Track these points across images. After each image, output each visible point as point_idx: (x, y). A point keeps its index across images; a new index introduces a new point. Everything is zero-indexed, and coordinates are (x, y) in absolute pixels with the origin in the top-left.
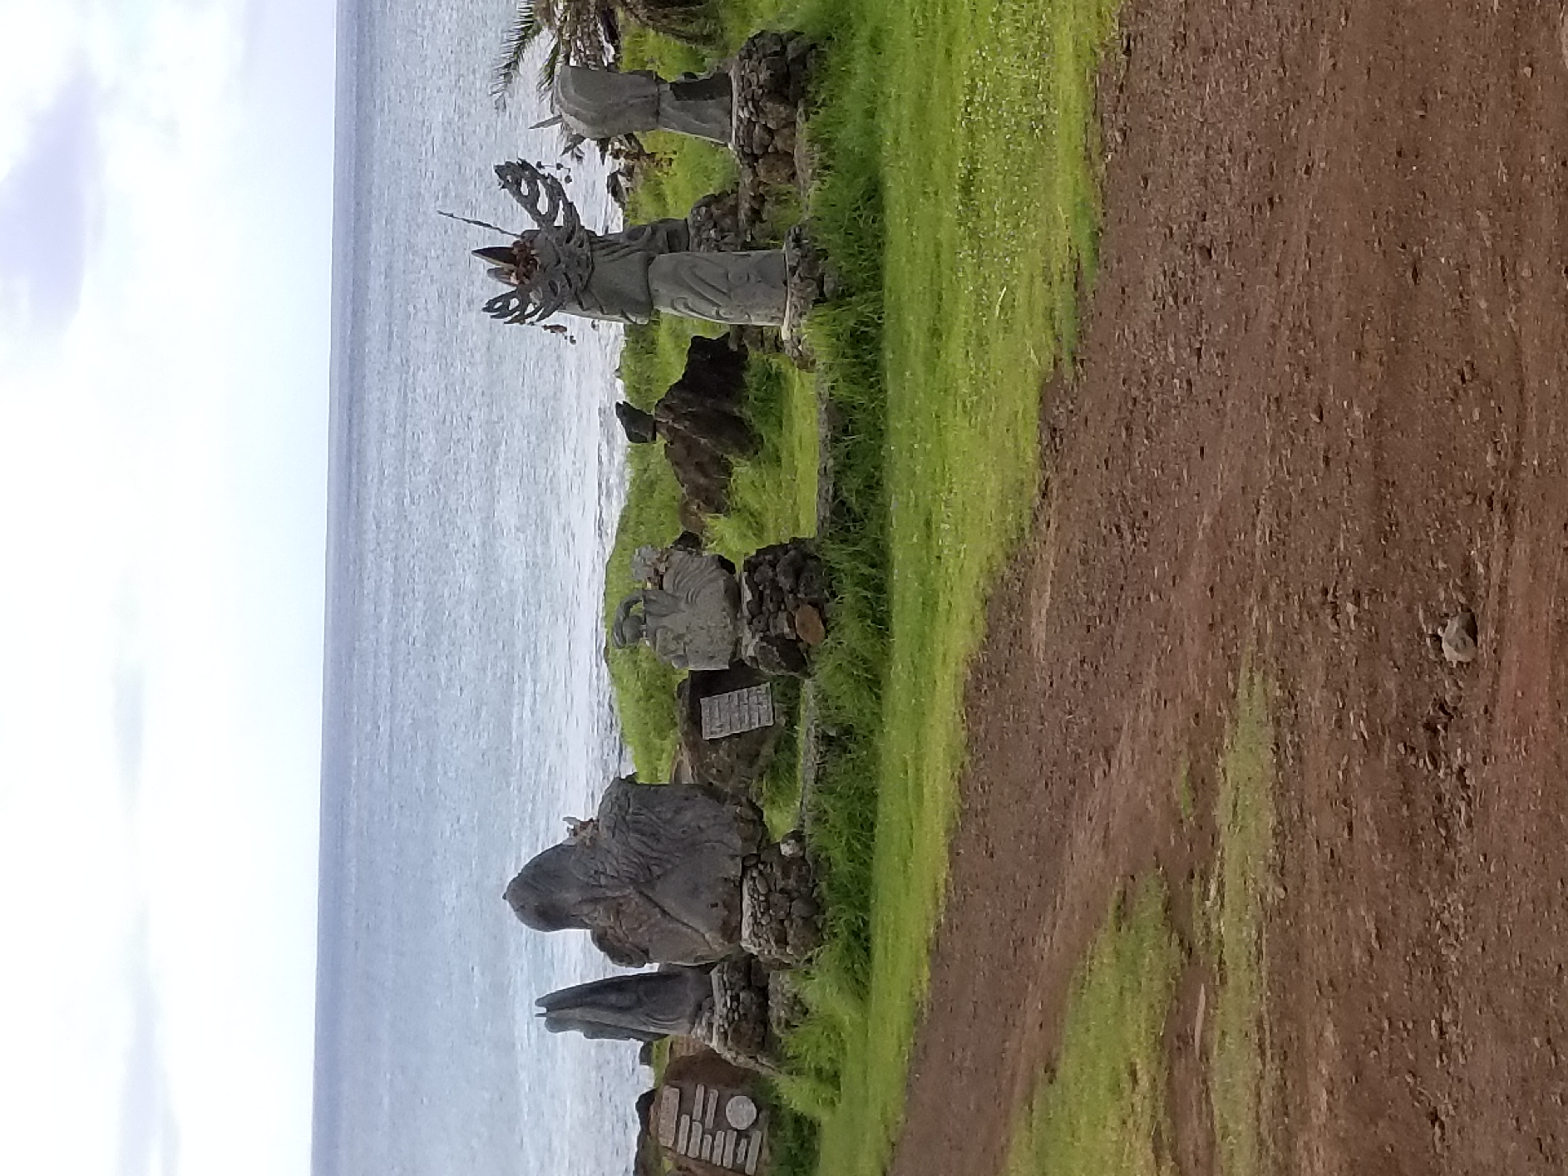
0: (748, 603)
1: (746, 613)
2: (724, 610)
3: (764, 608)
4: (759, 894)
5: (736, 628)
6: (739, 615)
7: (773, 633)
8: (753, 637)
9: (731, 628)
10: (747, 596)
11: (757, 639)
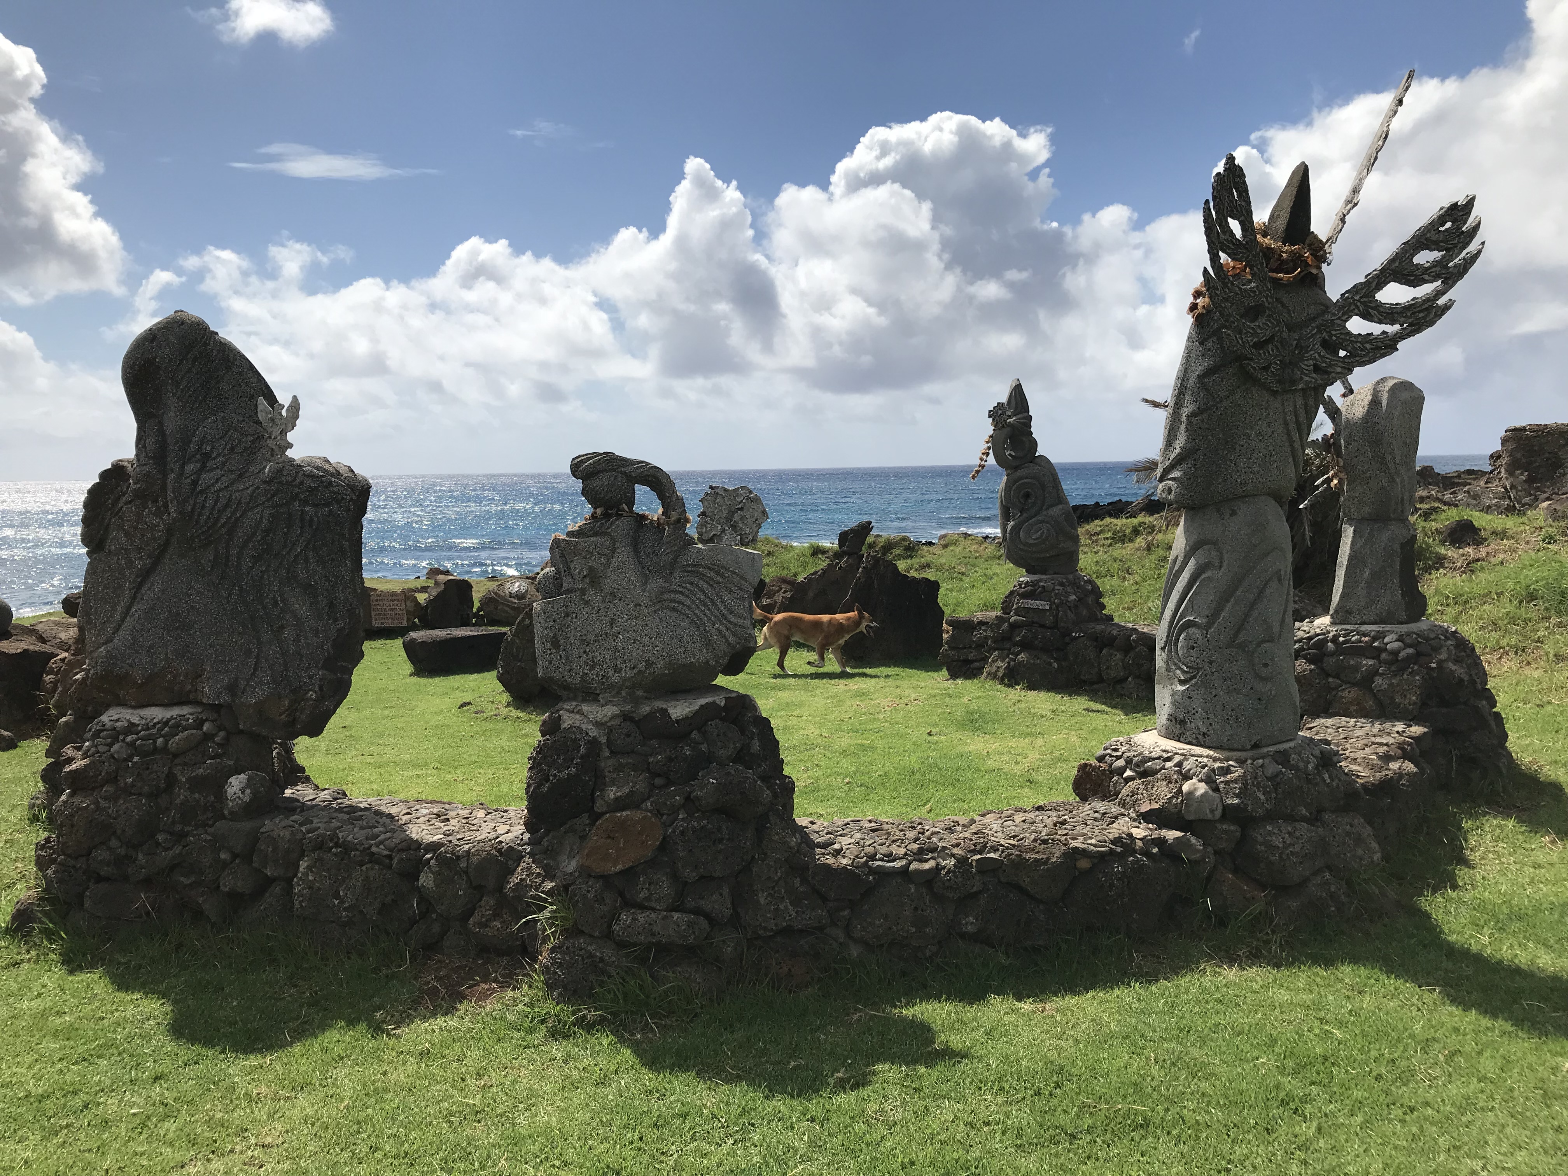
0: (664, 712)
1: (646, 709)
2: (649, 664)
3: (654, 743)
4: (167, 737)
5: (616, 689)
6: (640, 693)
7: (607, 764)
8: (598, 724)
9: (616, 678)
10: (679, 710)
11: (594, 732)
